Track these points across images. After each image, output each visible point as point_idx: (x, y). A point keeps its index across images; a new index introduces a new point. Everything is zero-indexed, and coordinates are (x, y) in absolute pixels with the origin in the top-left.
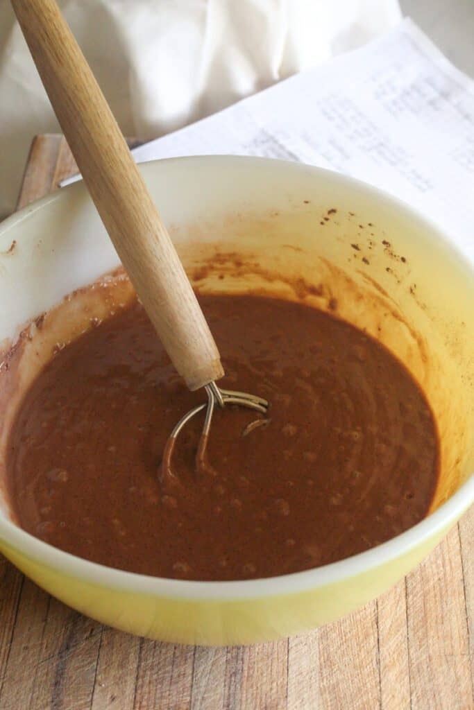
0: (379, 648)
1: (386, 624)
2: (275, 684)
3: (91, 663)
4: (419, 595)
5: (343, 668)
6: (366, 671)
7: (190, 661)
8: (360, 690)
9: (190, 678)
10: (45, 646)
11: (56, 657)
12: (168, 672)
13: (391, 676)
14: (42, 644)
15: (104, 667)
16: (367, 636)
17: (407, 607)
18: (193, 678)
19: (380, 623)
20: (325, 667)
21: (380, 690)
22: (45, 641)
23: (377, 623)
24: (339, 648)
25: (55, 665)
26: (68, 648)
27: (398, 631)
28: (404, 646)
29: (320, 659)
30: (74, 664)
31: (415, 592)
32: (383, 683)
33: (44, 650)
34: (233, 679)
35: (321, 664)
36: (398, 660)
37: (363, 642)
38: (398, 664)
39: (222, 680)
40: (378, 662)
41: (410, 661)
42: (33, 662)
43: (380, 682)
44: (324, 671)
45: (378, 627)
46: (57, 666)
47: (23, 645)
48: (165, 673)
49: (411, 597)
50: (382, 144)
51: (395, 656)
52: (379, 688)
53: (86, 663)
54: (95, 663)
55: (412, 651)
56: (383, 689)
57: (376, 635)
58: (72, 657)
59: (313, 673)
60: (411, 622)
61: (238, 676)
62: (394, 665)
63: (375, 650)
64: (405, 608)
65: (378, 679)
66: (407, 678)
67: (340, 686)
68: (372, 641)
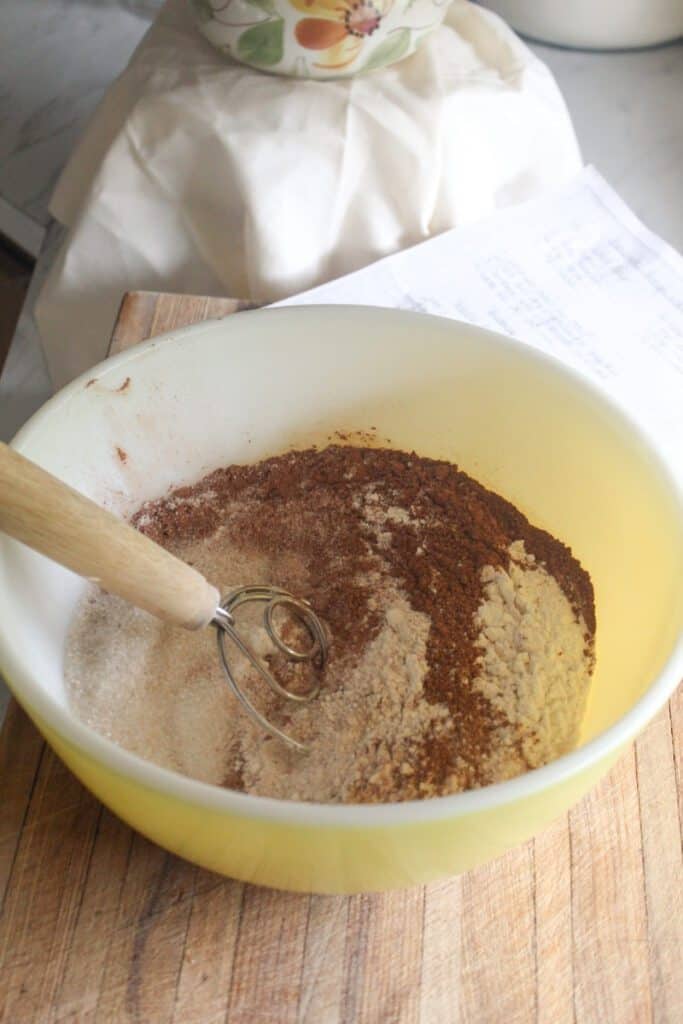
0: (535, 928)
1: (545, 900)
2: (405, 968)
3: (178, 934)
4: (586, 867)
5: (491, 951)
6: (519, 956)
7: (301, 936)
8: (511, 979)
9: (301, 956)
10: (121, 911)
11: (136, 925)
12: (274, 948)
13: (550, 964)
14: (118, 909)
15: (194, 939)
16: (521, 914)
17: (572, 883)
18: (304, 957)
19: (537, 899)
20: (468, 949)
21: (536, 980)
22: (122, 905)
23: (534, 898)
24: (486, 927)
25: (134, 934)
26: (150, 914)
27: (561, 909)
28: (567, 927)
29: (462, 939)
30: (158, 933)
31: (582, 863)
32: (540, 972)
33: (121, 916)
34: (354, 959)
35: (463, 947)
36: (559, 945)
37: (516, 920)
38: (558, 950)
39: (341, 960)
40: (535, 946)
41: (574, 945)
42: (108, 929)
43: (536, 970)
44: (467, 954)
45: (535, 904)
46: (137, 936)
47: (96, 909)
48: (269, 949)
49: (577, 868)
50: (554, 319)
51: (556, 939)
52: (534, 977)
53: (172, 933)
54: (183, 935)
55: (576, 934)
56: (540, 979)
57: (532, 913)
58: (156, 925)
59: (454, 957)
60: (576, 898)
61: (361, 957)
62: (554, 948)
63: (532, 931)
64: (569, 881)
65: (533, 967)
66: (569, 968)
67: (488, 972)
68: (527, 920)
